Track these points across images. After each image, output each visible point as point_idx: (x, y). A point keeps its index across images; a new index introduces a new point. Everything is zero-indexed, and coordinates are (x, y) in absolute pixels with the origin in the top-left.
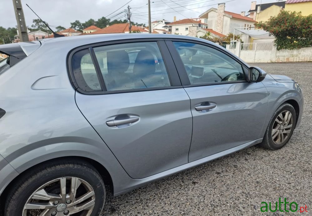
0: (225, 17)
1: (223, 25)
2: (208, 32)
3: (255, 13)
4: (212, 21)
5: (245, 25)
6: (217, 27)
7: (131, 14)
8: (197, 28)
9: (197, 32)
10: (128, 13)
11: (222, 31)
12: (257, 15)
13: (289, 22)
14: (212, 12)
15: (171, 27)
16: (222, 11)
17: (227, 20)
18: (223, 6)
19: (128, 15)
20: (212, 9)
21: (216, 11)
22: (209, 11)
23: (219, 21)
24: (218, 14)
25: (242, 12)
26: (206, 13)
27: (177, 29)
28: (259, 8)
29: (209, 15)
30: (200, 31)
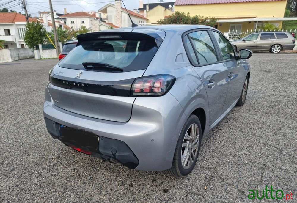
0: (122, 12)
1: (122, 20)
2: (111, 27)
3: (145, 11)
4: (111, 16)
5: (139, 21)
6: (117, 21)
7: (26, 3)
8: (99, 21)
9: (100, 26)
10: (23, 2)
11: (121, 25)
12: (147, 13)
13: (183, 21)
14: (110, 7)
15: (65, 19)
16: (119, 7)
17: (125, 16)
18: (120, 3)
19: (23, 3)
20: (110, 5)
21: (114, 6)
22: (107, 6)
23: (117, 16)
24: (116, 9)
25: (134, 10)
26: (104, 8)
27: (73, 22)
28: (147, 7)
29: (108, 9)
30: (102, 25)
